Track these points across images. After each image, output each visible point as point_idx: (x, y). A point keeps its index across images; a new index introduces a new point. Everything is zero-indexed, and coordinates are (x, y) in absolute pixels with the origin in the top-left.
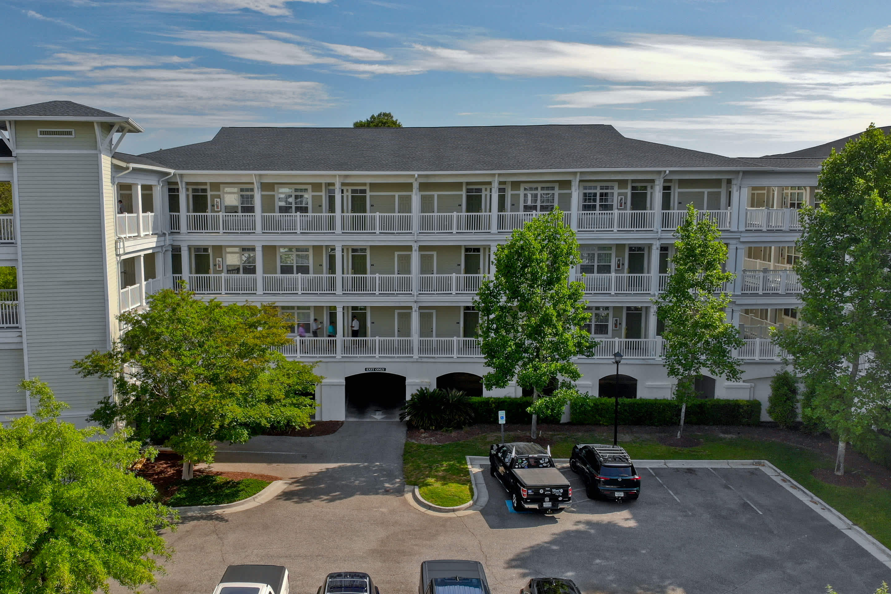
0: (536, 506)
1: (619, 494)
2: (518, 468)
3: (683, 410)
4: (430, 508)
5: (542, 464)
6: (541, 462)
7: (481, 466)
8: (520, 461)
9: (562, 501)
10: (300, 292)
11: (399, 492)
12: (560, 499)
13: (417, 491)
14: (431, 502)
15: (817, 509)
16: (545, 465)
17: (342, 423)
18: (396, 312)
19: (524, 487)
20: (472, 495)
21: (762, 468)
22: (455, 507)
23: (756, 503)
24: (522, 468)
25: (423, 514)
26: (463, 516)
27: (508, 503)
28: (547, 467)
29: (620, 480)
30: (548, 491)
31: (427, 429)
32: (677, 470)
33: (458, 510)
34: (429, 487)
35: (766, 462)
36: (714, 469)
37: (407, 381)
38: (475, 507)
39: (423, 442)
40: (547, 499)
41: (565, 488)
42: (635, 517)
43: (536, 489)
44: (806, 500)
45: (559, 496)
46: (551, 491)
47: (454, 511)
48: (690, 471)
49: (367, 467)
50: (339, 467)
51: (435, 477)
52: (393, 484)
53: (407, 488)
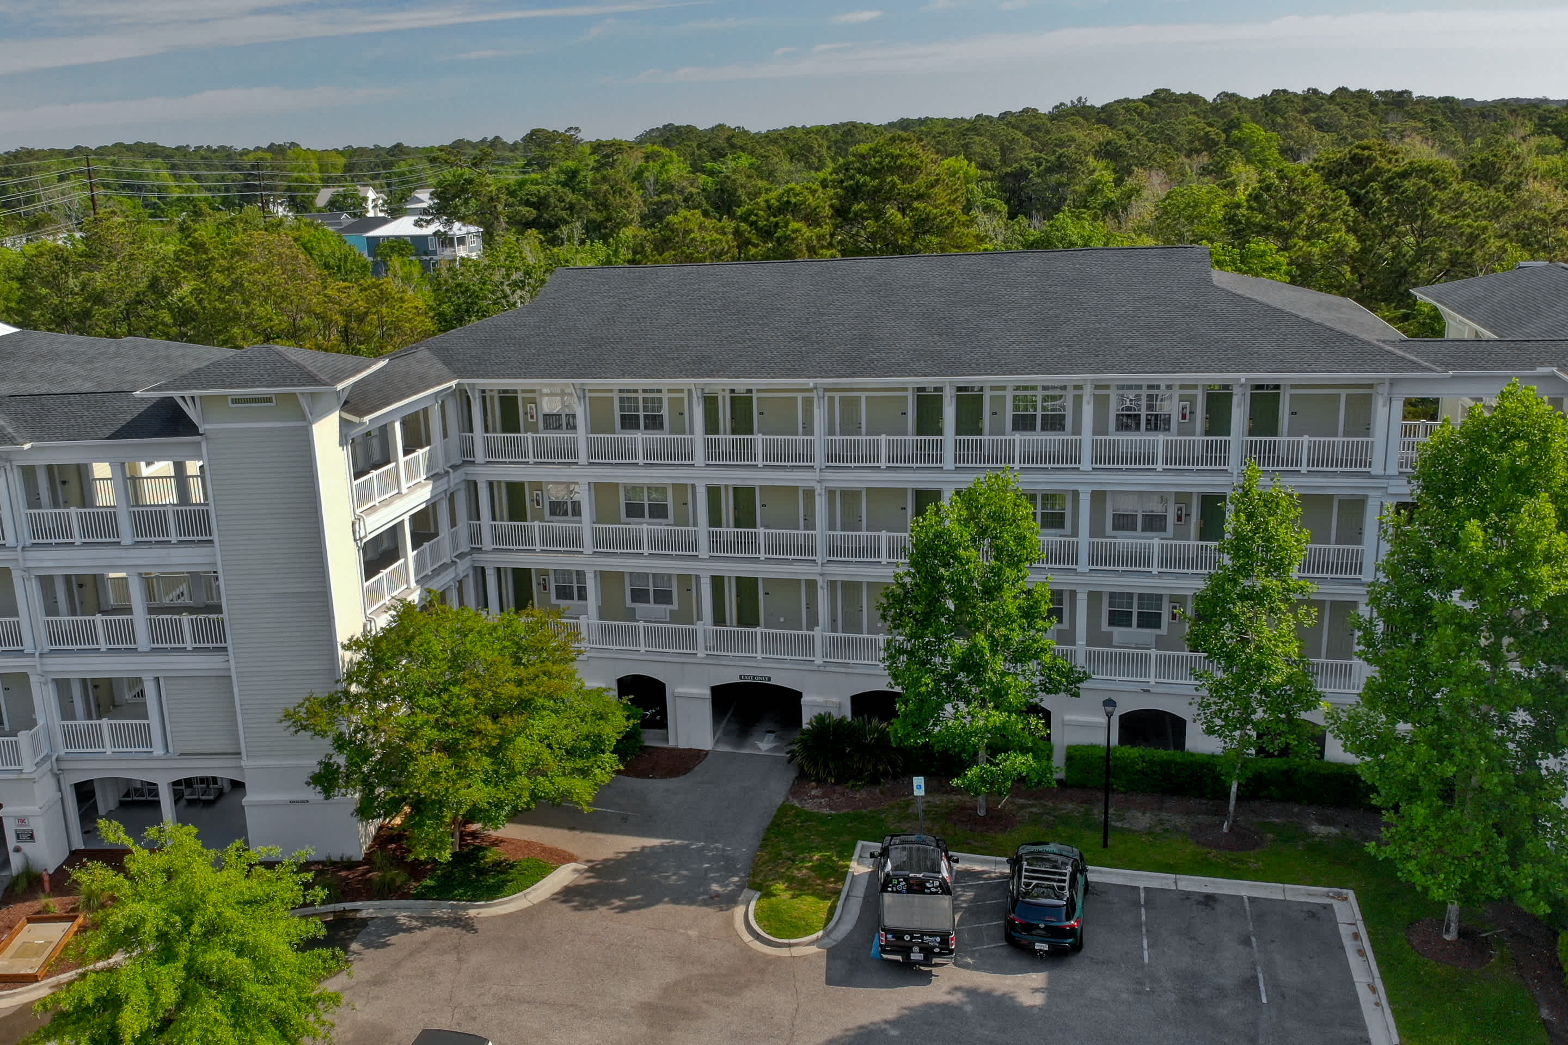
0: (899, 958)
1: (1041, 946)
3: (1234, 789)
4: (758, 937)
6: (928, 885)
8: (895, 882)
9: (940, 955)
11: (729, 902)
12: (937, 950)
14: (763, 927)
16: (934, 889)
17: (707, 752)
18: (803, 588)
20: (828, 920)
21: (1338, 904)
22: (792, 941)
23: (1271, 979)
24: (898, 892)
25: (745, 948)
26: (800, 957)
31: (820, 782)
32: (1187, 895)
33: (797, 944)
34: (773, 899)
35: (1351, 893)
36: (1252, 899)
37: (804, 700)
38: (827, 940)
39: (808, 805)
40: (916, 949)
41: (944, 936)
43: (899, 934)
44: (1361, 979)
46: (921, 938)
47: (790, 945)
49: (701, 850)
50: (662, 846)
51: (790, 880)
52: (725, 885)
53: (746, 895)
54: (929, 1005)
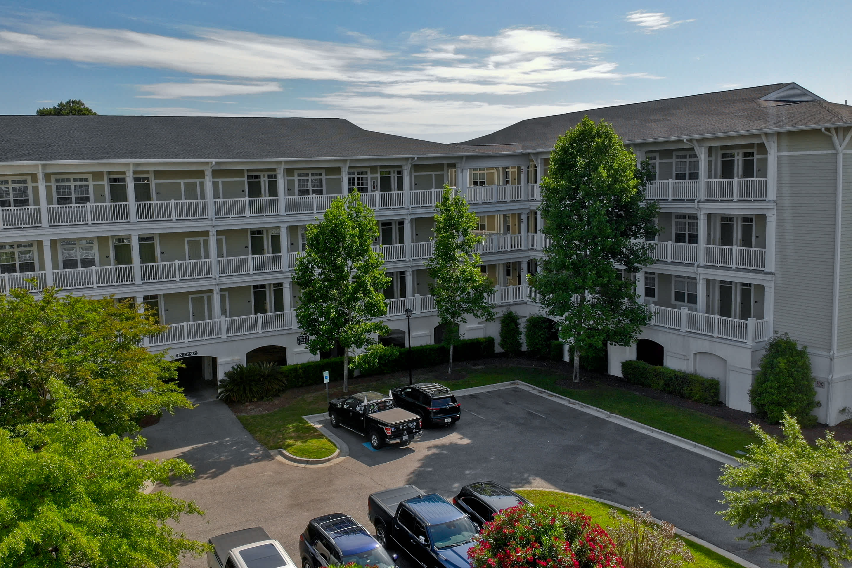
0: (398, 441)
1: (448, 420)
2: (372, 413)
3: (451, 350)
4: (307, 462)
5: (388, 406)
6: (387, 404)
7: (321, 421)
8: (372, 407)
9: (416, 432)
10: (95, 286)
11: (268, 457)
12: (414, 431)
13: (284, 452)
14: (305, 457)
15: (576, 407)
16: (390, 407)
18: (190, 297)
19: (387, 426)
20: (335, 445)
21: (519, 386)
22: (329, 457)
23: (536, 410)
24: (374, 412)
26: (340, 462)
27: (366, 445)
28: (391, 408)
29: (448, 408)
30: (406, 426)
31: (250, 402)
32: (465, 397)
33: (332, 459)
34: (293, 447)
35: (519, 381)
36: (489, 392)
37: (218, 362)
38: (343, 453)
39: (253, 413)
40: (405, 433)
41: (416, 422)
42: (465, 436)
43: (396, 426)
44: (564, 402)
45: (414, 429)
46: (407, 425)
47: (329, 460)
48: (474, 397)
49: (220, 444)
50: (193, 449)
51: (291, 438)
52: (257, 452)
53: (272, 453)
54: (427, 457)
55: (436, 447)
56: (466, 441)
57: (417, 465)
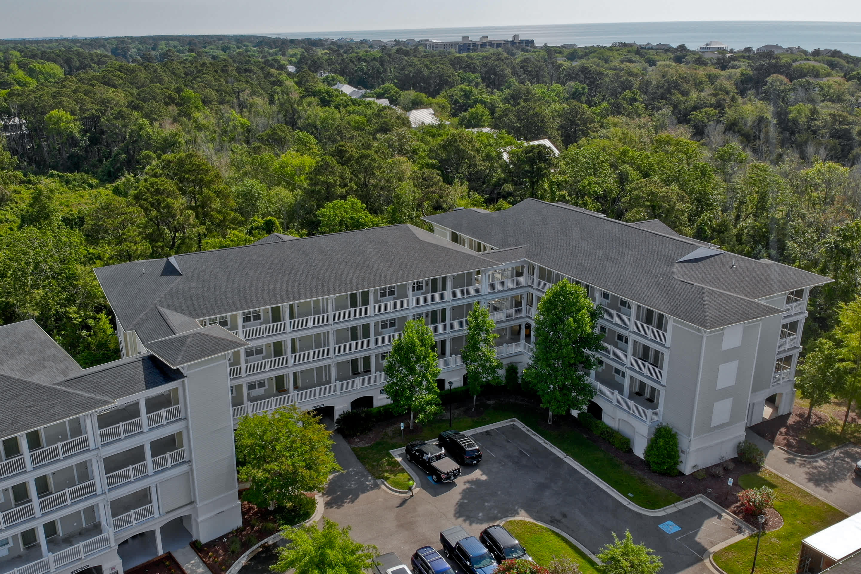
0: (449, 481)
1: (475, 462)
2: (434, 463)
6: (441, 456)
7: (400, 455)
8: (433, 458)
13: (386, 483)
14: (398, 489)
15: (547, 446)
16: (444, 457)
19: (442, 473)
21: (515, 423)
23: (524, 449)
25: (398, 496)
27: (429, 478)
29: (474, 456)
30: (453, 472)
31: (356, 436)
32: (482, 433)
34: (390, 479)
35: (515, 419)
36: (497, 429)
37: (335, 409)
40: (452, 476)
41: (459, 469)
42: (484, 473)
43: (448, 474)
44: (541, 442)
48: (488, 433)
49: (348, 473)
51: (387, 471)
52: (370, 481)
53: (379, 482)
54: (464, 490)
55: (469, 482)
56: (484, 478)
57: (459, 497)
